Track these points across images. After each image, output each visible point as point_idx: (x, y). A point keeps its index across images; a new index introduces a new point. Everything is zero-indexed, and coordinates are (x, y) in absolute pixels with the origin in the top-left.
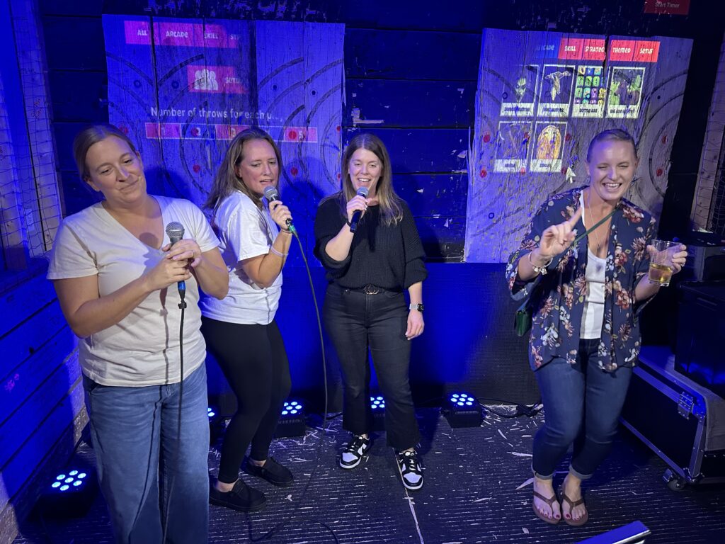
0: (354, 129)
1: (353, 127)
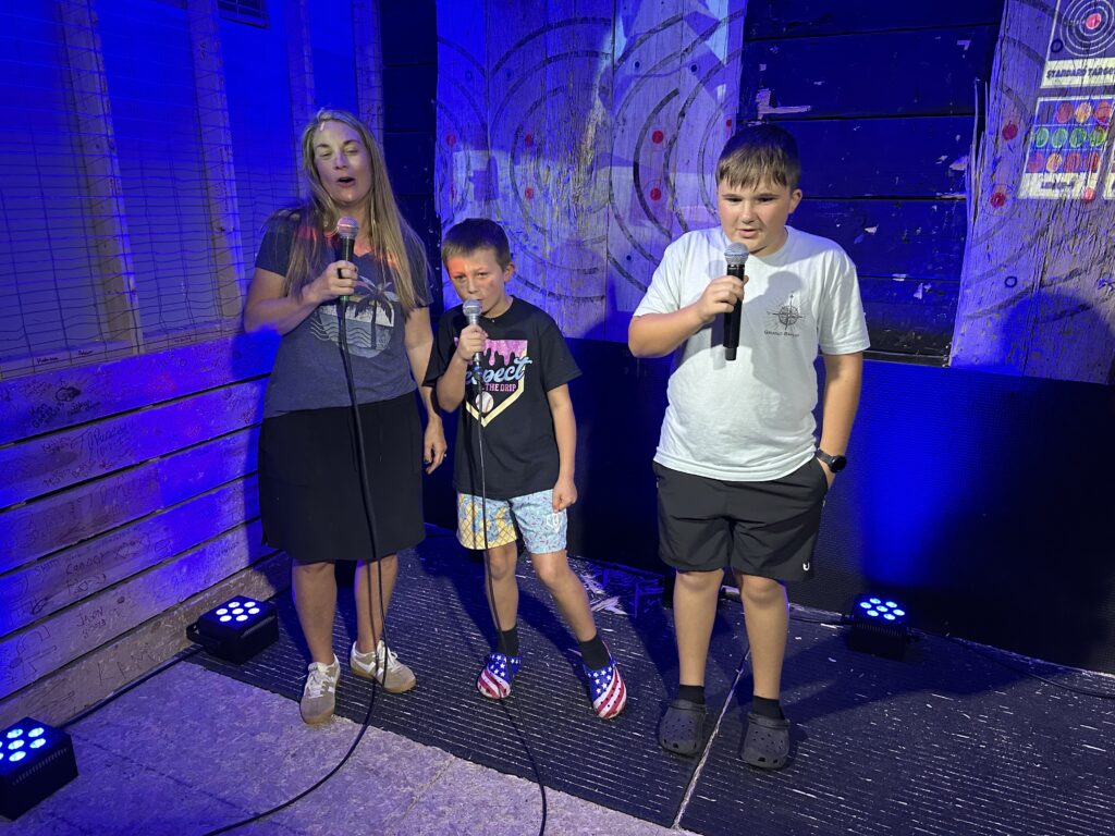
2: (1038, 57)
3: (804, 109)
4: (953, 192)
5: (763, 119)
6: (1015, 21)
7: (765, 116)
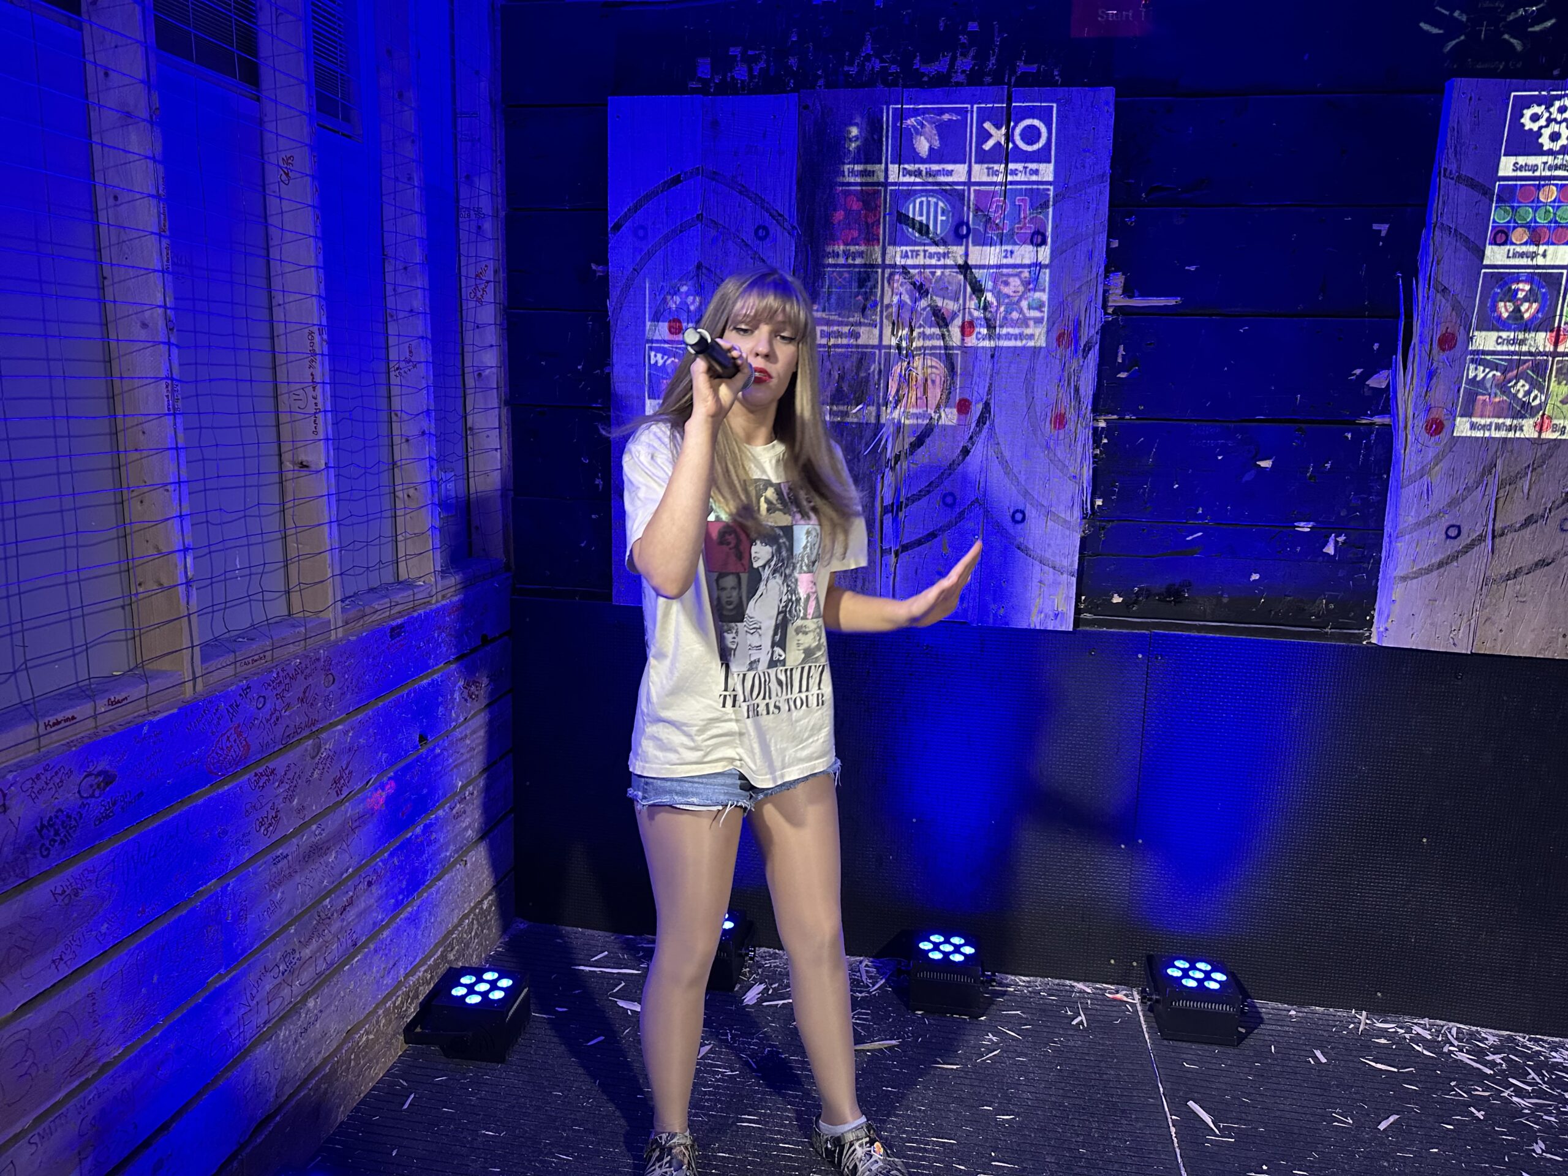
0: (1108, 319)
2: (1478, 249)
3: (1172, 302)
4: (1372, 416)
5: (1114, 312)
6: (1451, 205)
7: (1118, 310)
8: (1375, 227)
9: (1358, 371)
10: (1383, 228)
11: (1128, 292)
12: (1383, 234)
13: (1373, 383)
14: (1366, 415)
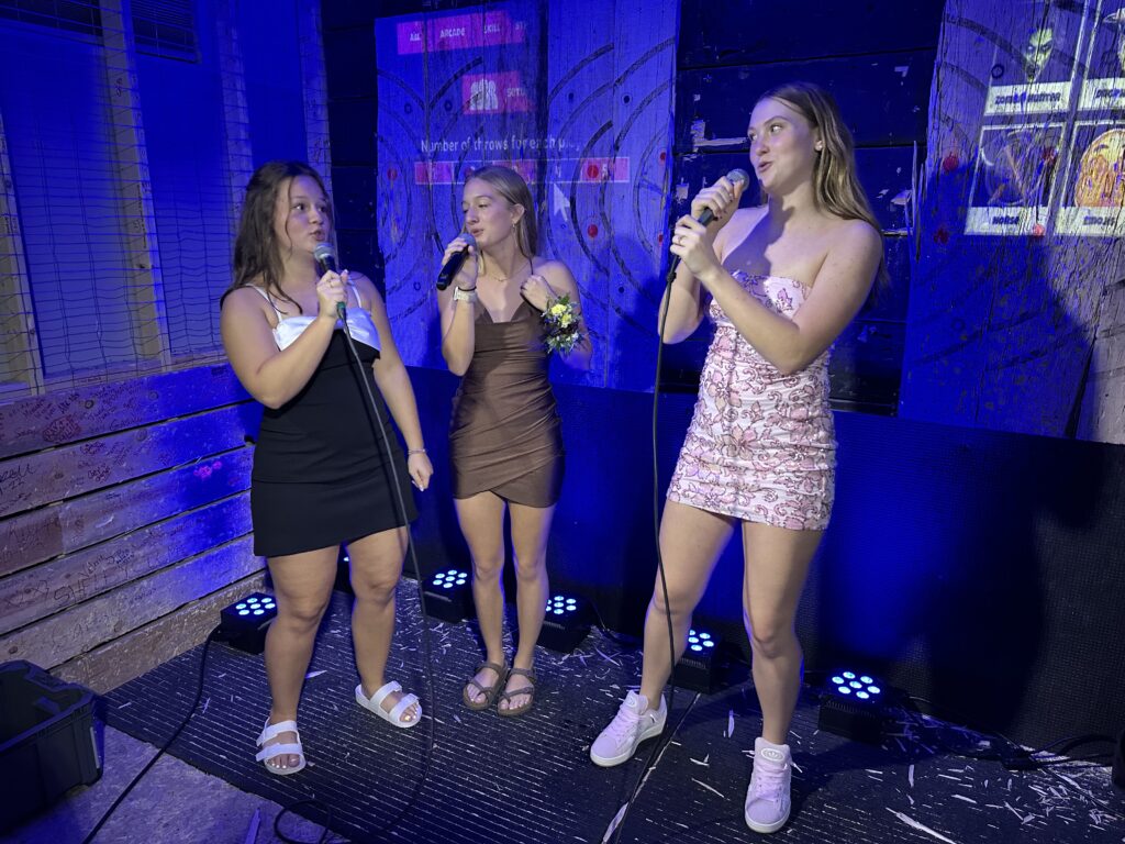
0: (694, 157)
1: (692, 153)
2: (978, 83)
3: (738, 142)
4: (896, 229)
5: (699, 151)
6: (954, 44)
7: (701, 149)
8: (898, 69)
9: (884, 192)
10: (904, 70)
11: (708, 136)
12: (904, 75)
13: (897, 201)
14: (891, 228)
